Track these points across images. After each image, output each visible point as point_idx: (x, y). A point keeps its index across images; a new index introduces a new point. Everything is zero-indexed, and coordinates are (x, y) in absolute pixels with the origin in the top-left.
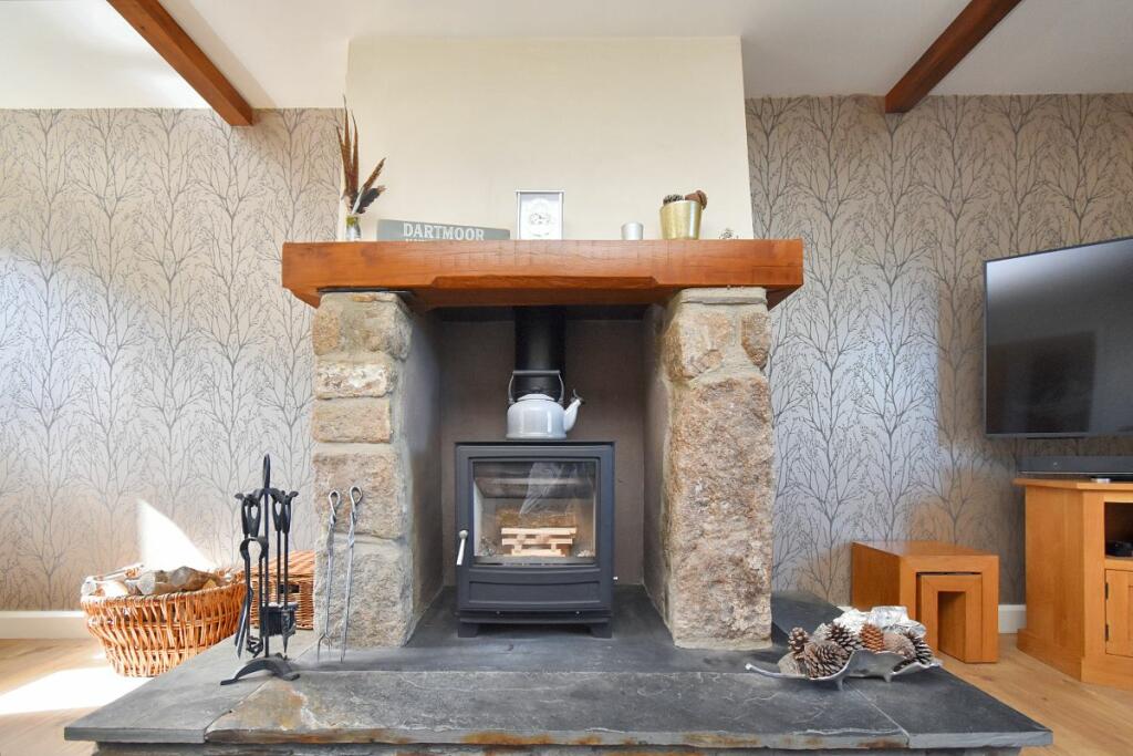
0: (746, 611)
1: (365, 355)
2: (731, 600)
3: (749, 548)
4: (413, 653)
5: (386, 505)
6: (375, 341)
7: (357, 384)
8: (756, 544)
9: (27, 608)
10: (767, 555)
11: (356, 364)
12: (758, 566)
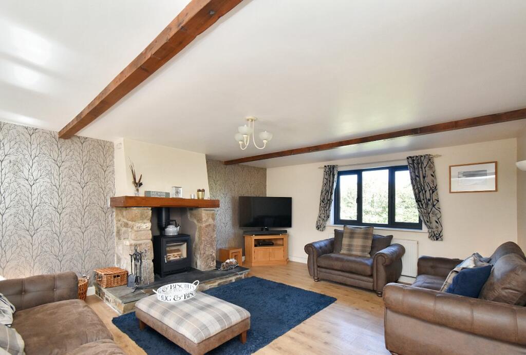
0: (212, 263)
12: (214, 255)
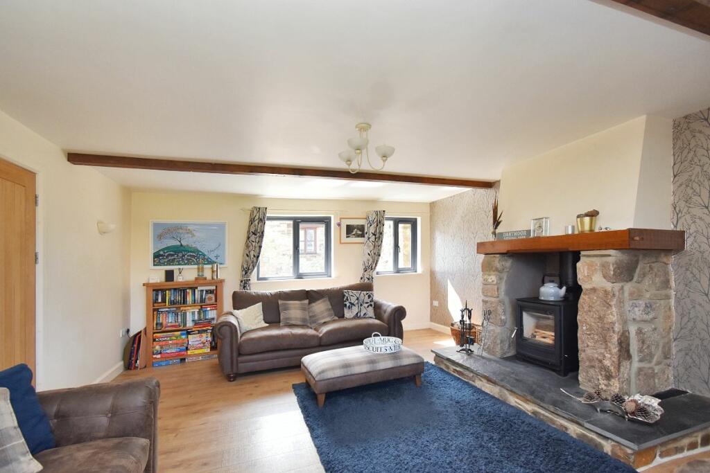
0: (605, 382)
1: (492, 272)
2: (598, 375)
3: (604, 356)
4: (501, 360)
5: (496, 316)
6: (494, 269)
7: (490, 281)
8: (608, 356)
9: (439, 323)
10: (613, 362)
11: (490, 275)
12: (609, 365)
